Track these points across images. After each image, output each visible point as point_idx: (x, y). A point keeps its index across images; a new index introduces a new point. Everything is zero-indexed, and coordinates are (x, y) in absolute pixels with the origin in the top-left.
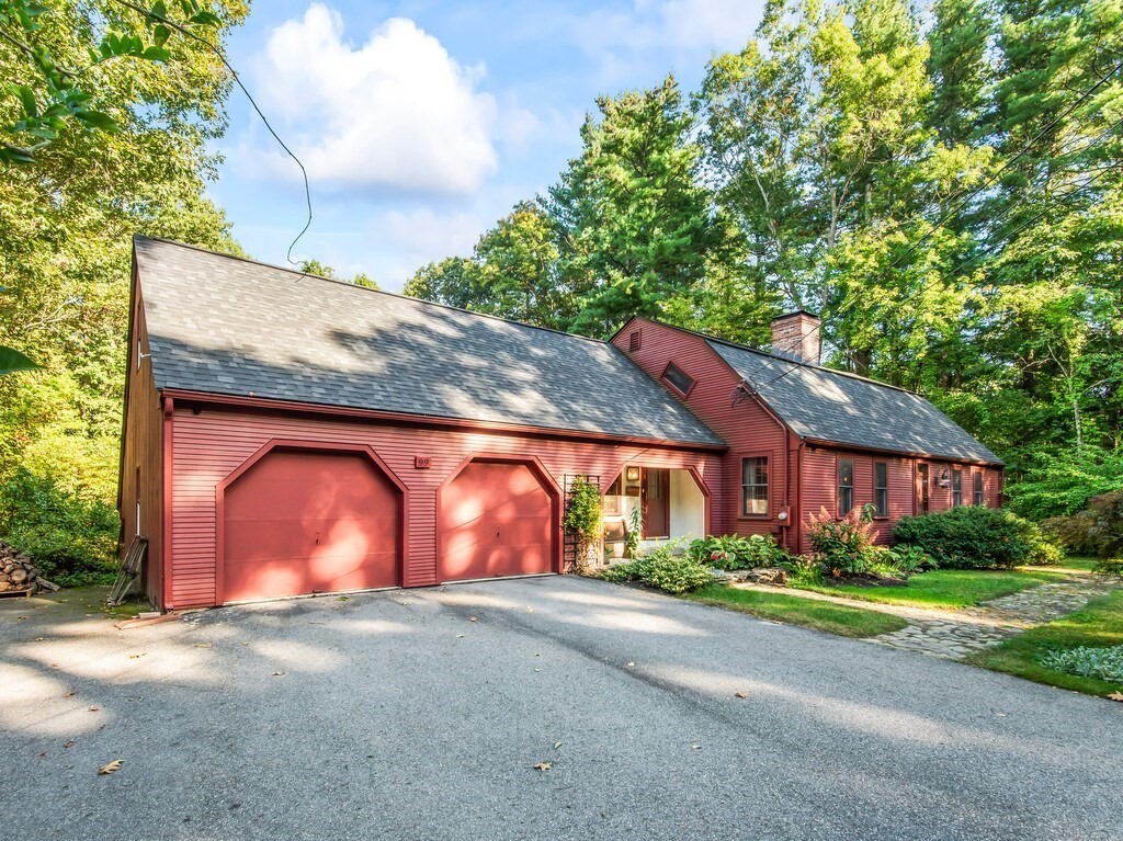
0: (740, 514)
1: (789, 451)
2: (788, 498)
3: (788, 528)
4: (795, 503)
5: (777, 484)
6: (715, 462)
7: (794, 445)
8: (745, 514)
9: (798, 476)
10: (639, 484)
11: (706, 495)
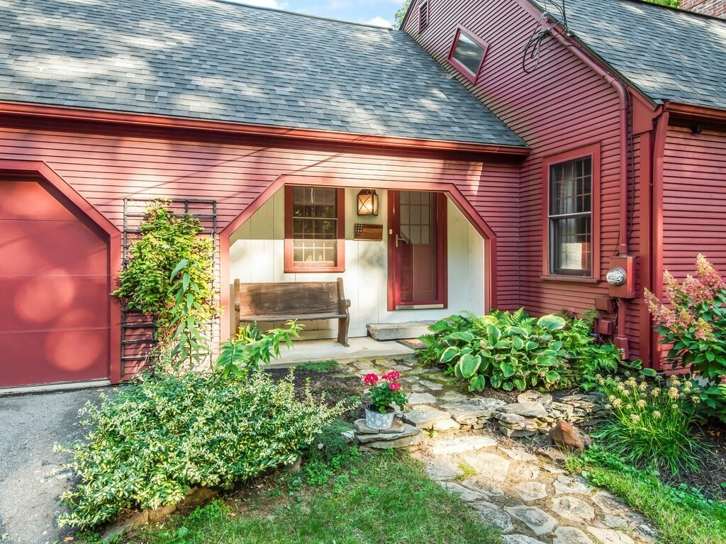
0: (546, 272)
1: (631, 138)
2: (629, 238)
3: (628, 302)
4: (644, 250)
5: (610, 211)
6: (504, 178)
7: (643, 121)
8: (558, 271)
9: (651, 189)
10: (383, 219)
11: (486, 237)
